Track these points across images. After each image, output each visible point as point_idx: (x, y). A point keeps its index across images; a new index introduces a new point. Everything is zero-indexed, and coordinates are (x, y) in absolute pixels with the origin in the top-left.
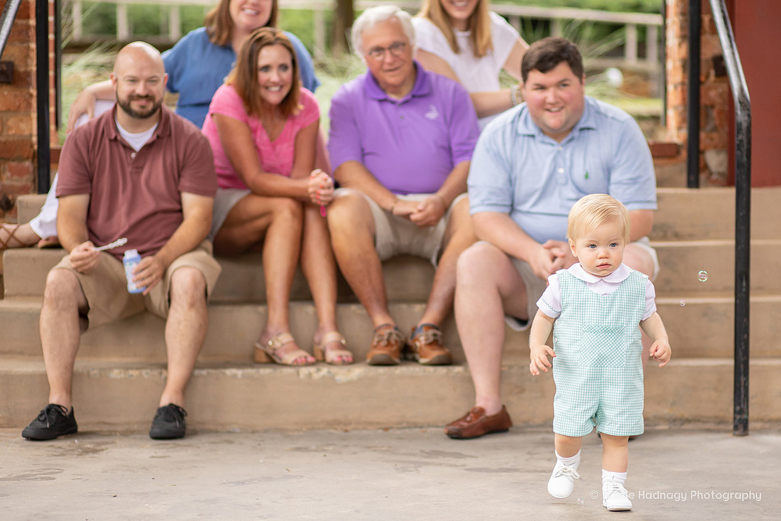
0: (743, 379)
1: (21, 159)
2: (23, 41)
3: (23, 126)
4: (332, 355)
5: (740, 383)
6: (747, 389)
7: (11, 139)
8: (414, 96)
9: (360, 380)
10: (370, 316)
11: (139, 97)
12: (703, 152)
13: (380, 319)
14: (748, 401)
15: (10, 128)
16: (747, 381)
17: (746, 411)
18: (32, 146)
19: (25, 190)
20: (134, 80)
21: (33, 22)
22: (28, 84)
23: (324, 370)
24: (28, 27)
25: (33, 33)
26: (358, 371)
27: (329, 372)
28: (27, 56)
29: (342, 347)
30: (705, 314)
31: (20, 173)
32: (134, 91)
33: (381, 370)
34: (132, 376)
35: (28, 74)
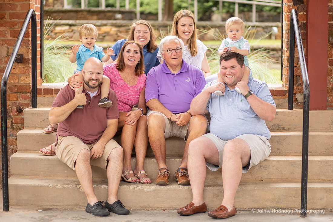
0: (304, 195)
1: (26, 93)
2: (27, 46)
3: (27, 79)
4: (143, 180)
5: (303, 196)
6: (306, 199)
7: (22, 85)
8: (181, 72)
9: (154, 190)
10: (158, 164)
11: (93, 80)
12: (295, 94)
13: (162, 165)
14: (306, 203)
15: (22, 80)
16: (306, 196)
17: (305, 207)
18: (30, 88)
19: (27, 105)
20: (91, 73)
21: (30, 39)
22: (29, 63)
23: (140, 186)
24: (29, 41)
25: (30, 43)
26: (153, 187)
27: (142, 187)
28: (29, 52)
29: (146, 176)
30: (292, 165)
31: (26, 98)
32: (91, 77)
33: (162, 187)
34: (65, 187)
35: (29, 59)
